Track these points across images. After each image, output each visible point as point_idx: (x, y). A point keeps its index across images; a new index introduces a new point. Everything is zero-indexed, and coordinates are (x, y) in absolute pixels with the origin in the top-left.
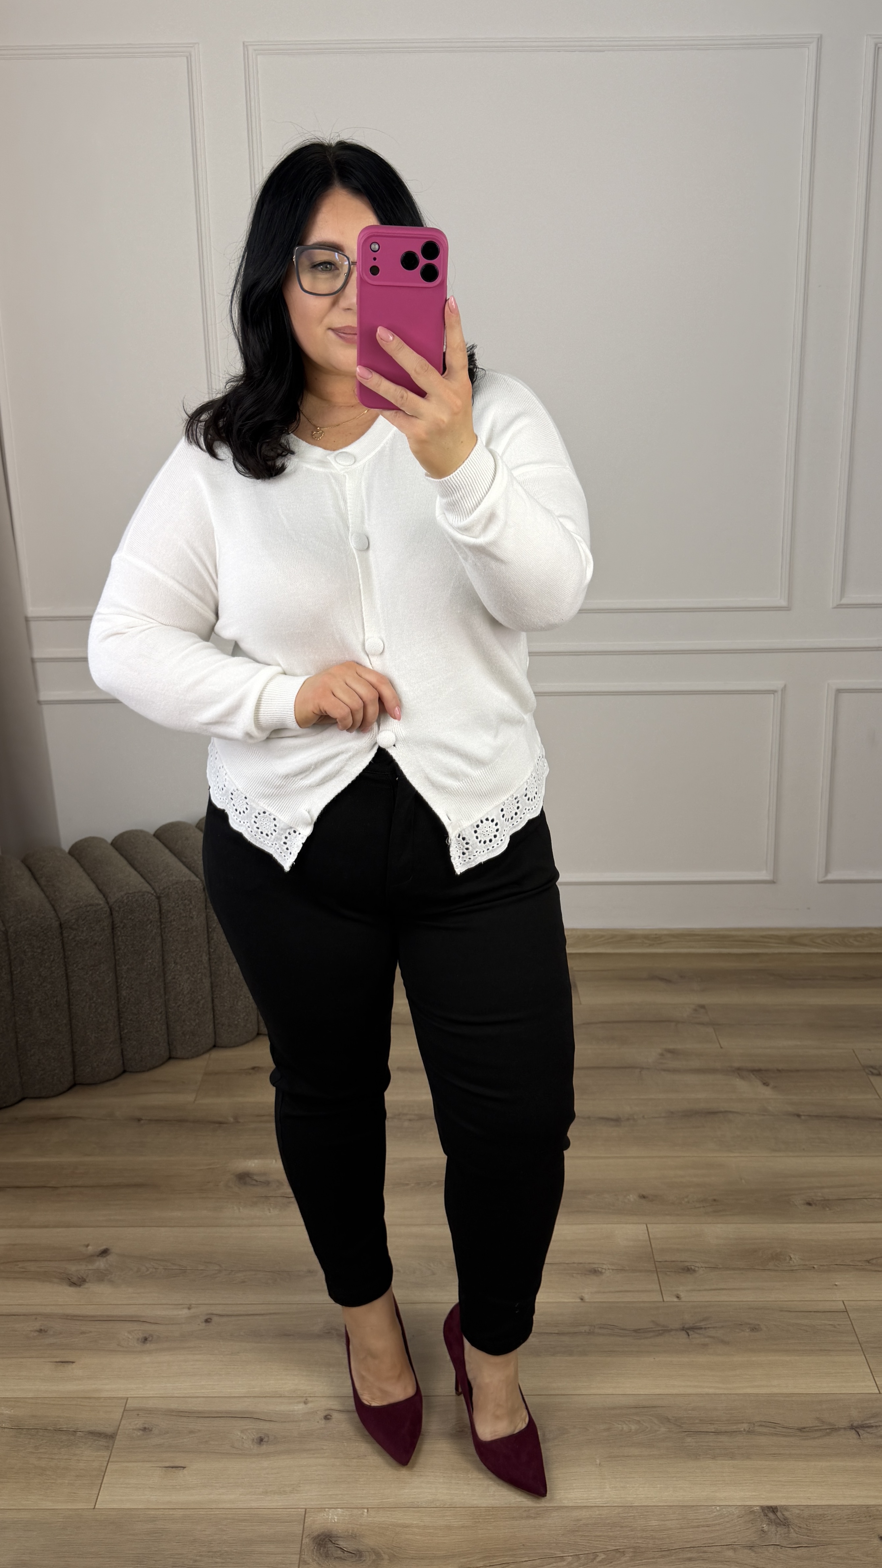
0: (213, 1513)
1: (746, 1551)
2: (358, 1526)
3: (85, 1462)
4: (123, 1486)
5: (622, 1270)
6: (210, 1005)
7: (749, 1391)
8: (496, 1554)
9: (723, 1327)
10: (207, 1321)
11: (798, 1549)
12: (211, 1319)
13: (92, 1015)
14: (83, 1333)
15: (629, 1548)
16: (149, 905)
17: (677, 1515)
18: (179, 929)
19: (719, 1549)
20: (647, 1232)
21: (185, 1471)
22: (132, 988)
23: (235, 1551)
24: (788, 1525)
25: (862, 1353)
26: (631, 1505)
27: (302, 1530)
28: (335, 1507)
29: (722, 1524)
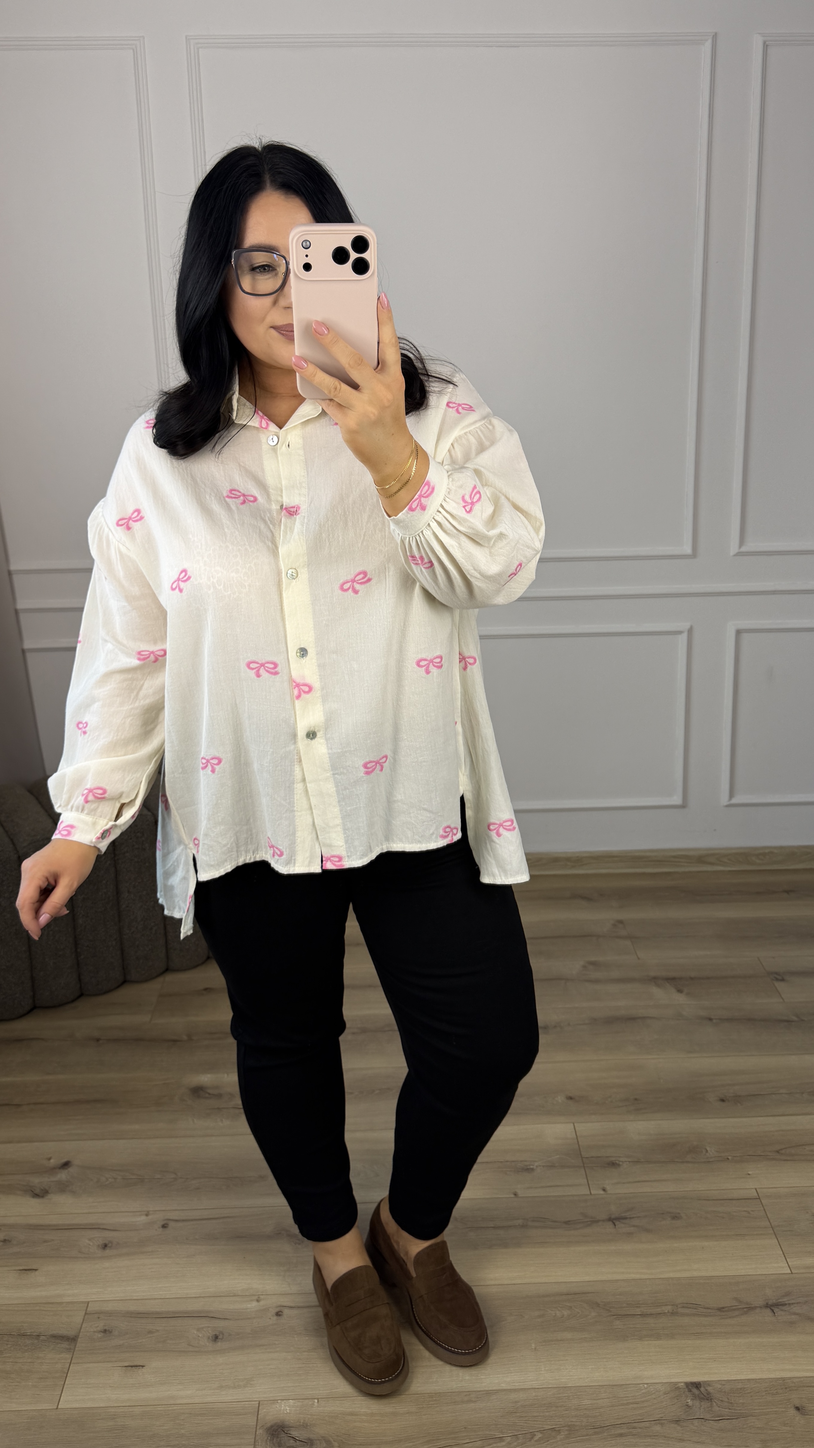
0: (170, 1408)
1: (673, 1425)
2: (309, 1416)
3: (48, 1364)
4: (85, 1386)
5: (553, 1166)
6: (163, 932)
7: (672, 1275)
8: (440, 1438)
9: (646, 1216)
10: (164, 1226)
11: (721, 1421)
12: (167, 1224)
13: (49, 943)
14: (45, 1241)
15: (564, 1427)
17: (607, 1394)
18: (130, 858)
19: (647, 1424)
20: (574, 1130)
21: (144, 1370)
22: (87, 915)
23: (192, 1444)
24: (711, 1399)
25: (774, 1236)
26: (565, 1386)
27: (256, 1421)
28: (287, 1399)
29: (650, 1400)
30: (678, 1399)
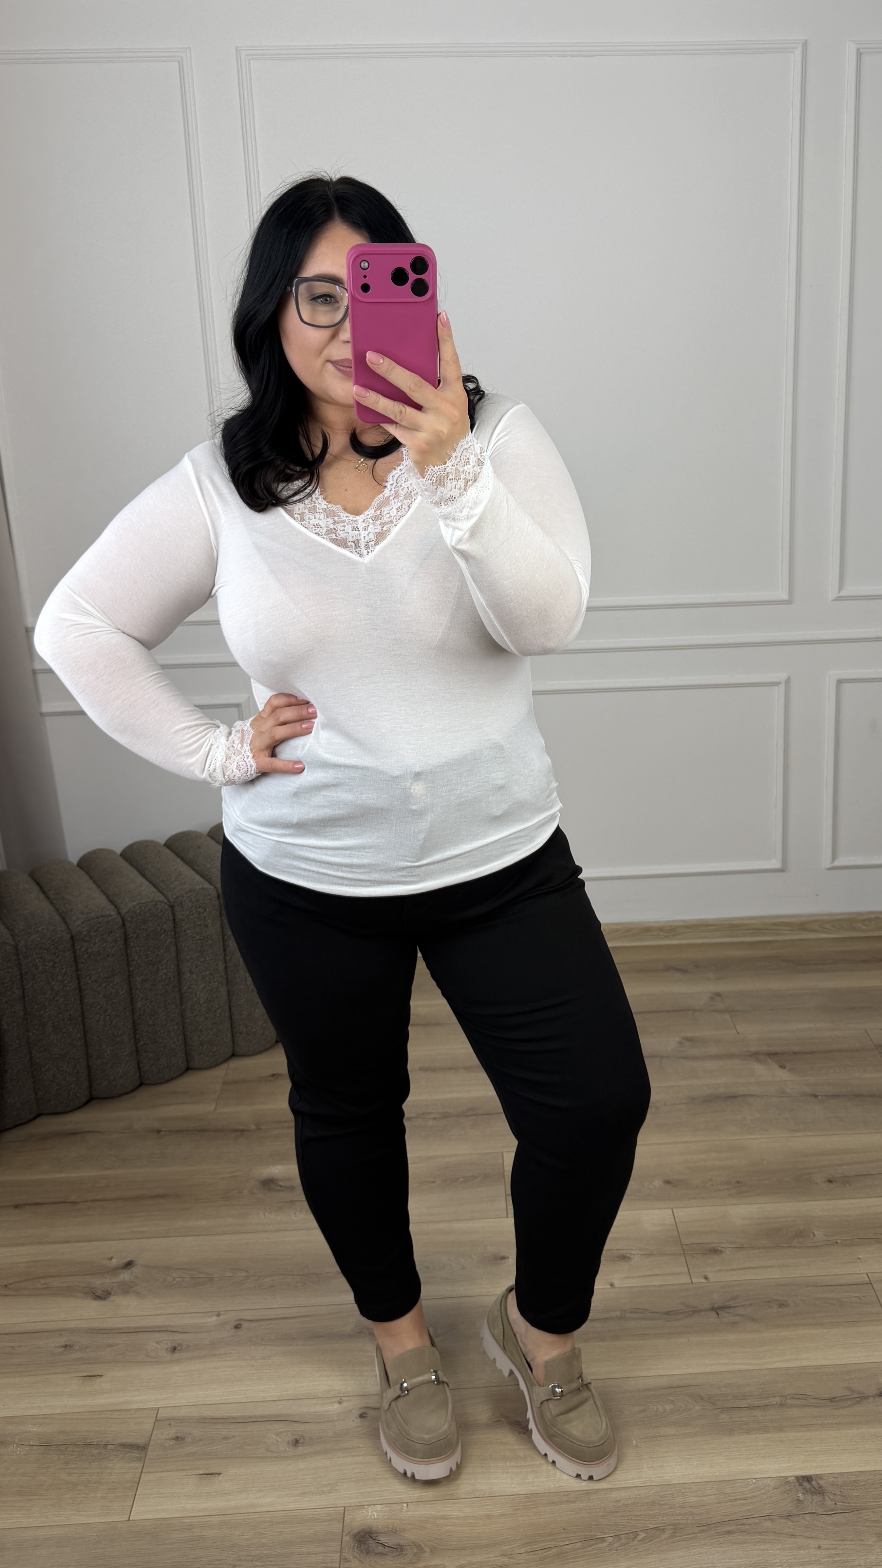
0: (250, 1517)
1: (783, 1521)
2: (398, 1521)
3: (117, 1474)
4: (157, 1496)
5: (651, 1255)
6: (227, 1014)
7: (779, 1365)
8: (538, 1540)
9: (751, 1305)
10: (237, 1327)
11: (833, 1515)
12: (241, 1325)
13: (106, 1028)
14: (111, 1346)
15: (668, 1525)
16: (163, 914)
17: (714, 1490)
18: (193, 938)
19: (757, 1520)
20: (673, 1216)
21: (220, 1477)
22: (147, 999)
23: (274, 1553)
24: (823, 1493)
26: (669, 1483)
27: (342, 1528)
28: (375, 1503)
29: (759, 1496)
30: (788, 1494)
